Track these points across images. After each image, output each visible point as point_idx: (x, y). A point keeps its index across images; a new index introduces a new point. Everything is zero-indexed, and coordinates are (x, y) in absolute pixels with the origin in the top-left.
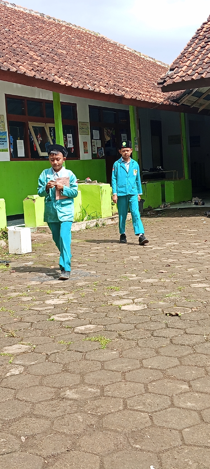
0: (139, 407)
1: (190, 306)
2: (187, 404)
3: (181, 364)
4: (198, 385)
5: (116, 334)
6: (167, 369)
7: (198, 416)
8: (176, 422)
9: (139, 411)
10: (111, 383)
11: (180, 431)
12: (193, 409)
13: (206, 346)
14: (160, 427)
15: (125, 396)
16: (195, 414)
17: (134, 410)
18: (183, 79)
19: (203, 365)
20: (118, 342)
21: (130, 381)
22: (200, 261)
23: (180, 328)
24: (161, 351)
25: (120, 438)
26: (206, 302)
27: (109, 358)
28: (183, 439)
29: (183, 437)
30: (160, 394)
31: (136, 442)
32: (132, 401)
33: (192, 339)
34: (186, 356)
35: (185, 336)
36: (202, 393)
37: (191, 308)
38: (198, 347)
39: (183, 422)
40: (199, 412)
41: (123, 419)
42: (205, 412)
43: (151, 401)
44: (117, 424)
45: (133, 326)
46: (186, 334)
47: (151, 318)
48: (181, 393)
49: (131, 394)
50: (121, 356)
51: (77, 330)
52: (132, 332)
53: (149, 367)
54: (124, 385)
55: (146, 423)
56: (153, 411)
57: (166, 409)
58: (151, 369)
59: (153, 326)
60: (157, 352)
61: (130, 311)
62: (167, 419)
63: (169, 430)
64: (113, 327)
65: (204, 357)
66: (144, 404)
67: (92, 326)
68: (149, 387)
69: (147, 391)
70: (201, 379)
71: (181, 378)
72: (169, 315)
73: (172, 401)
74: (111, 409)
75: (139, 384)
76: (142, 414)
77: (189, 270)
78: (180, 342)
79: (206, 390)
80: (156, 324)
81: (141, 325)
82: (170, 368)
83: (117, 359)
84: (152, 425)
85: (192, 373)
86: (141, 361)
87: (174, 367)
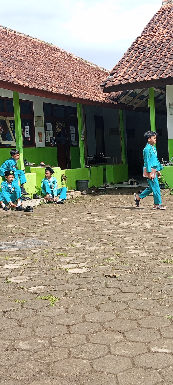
0: (81, 355)
1: (125, 269)
2: (122, 352)
3: (117, 318)
4: (131, 335)
5: (63, 293)
6: (105, 322)
7: (131, 362)
8: (112, 367)
9: (82, 358)
10: (58, 335)
12: (127, 355)
13: (138, 302)
14: (98, 372)
15: (70, 346)
16: (128, 360)
17: (77, 358)
18: (121, 83)
19: (135, 318)
20: (65, 300)
21: (74, 333)
22: (134, 231)
23: (117, 287)
24: (101, 307)
25: (64, 382)
26: (139, 265)
27: (57, 314)
29: (118, 380)
30: (99, 344)
32: (75, 350)
33: (127, 297)
34: (121, 311)
35: (121, 294)
36: (134, 342)
37: (126, 271)
38: (132, 303)
39: (118, 367)
40: (132, 359)
41: (67, 366)
42: (136, 358)
43: (91, 350)
44: (62, 370)
45: (78, 286)
46: (122, 292)
47: (93, 280)
48: (117, 342)
49: (75, 344)
50: (67, 312)
51: (30, 290)
52: (77, 291)
53: (91, 321)
54: (69, 337)
55: (87, 368)
56: (93, 358)
57: (104, 356)
58: (92, 322)
59: (94, 286)
60: (98, 309)
61: (75, 274)
62: (105, 365)
63: (106, 375)
64: (60, 288)
65: (136, 311)
66: (86, 352)
67: (42, 287)
68: (90, 338)
69: (88, 341)
70: (133, 330)
71: (117, 329)
72: (108, 277)
73: (109, 349)
74: (57, 357)
75: (81, 335)
76: (84, 361)
77: (126, 239)
78: (117, 300)
79: (137, 340)
80: (97, 284)
81: (84, 285)
82: (108, 321)
83: (64, 315)
84: (92, 370)
85: (127, 325)
86: (84, 316)
87: (112, 321)
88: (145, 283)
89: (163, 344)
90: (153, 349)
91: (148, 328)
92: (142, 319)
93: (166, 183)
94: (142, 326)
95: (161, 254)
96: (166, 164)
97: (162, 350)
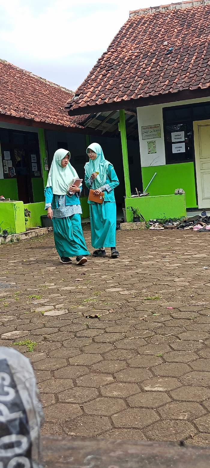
0: (70, 400)
1: (107, 308)
2: (114, 394)
3: (104, 360)
4: (121, 376)
5: (42, 338)
6: (92, 364)
7: (124, 403)
8: (105, 409)
9: (71, 403)
10: (42, 381)
11: (110, 417)
12: (119, 397)
13: (125, 342)
14: (91, 415)
15: (56, 392)
16: (121, 401)
17: (66, 403)
19: (124, 359)
20: (45, 345)
21: (59, 378)
22: (111, 269)
23: (100, 328)
24: (85, 349)
25: (55, 428)
26: (121, 304)
27: (37, 359)
28: (112, 424)
29: (113, 422)
30: (88, 387)
31: (70, 430)
32: (63, 395)
33: (112, 337)
34: (108, 352)
35: (106, 335)
36: (125, 382)
37: (109, 310)
38: (118, 343)
39: (111, 409)
40: (125, 400)
41: (56, 412)
42: (130, 399)
43: (80, 393)
44: (51, 417)
45: (57, 329)
46: (106, 333)
47: (73, 321)
48: (107, 384)
49: (61, 389)
50: (48, 356)
51: (4, 336)
52: (56, 334)
53: (76, 364)
54: (54, 382)
55: (78, 413)
56: (84, 401)
57: (94, 399)
58: (77, 365)
59: (75, 328)
60: (81, 351)
61: (52, 316)
62: (97, 408)
63: (99, 417)
64: (38, 332)
65: (124, 351)
66: (74, 396)
67: (17, 332)
68: (77, 382)
69: (76, 385)
70: (123, 371)
71: (106, 371)
72: (89, 318)
73: (100, 392)
74: (44, 404)
75: (68, 380)
76: (74, 405)
77: (103, 277)
78: (101, 341)
79: (129, 380)
80: (78, 326)
81: (64, 328)
82: (95, 363)
83: (45, 360)
84: (83, 414)
85: (115, 366)
86: (67, 360)
87: (98, 362)
88: (130, 322)
89: (157, 383)
90: (147, 389)
91: (139, 368)
92: (131, 358)
93: (142, 216)
94: (132, 366)
95: (144, 291)
96: (141, 195)
97: (156, 389)
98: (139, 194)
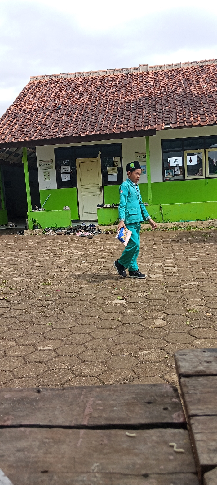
1: (12, 292)
2: (15, 354)
3: (9, 330)
4: (21, 341)
7: (23, 360)
8: (9, 365)
11: (12, 371)
12: (19, 356)
13: (25, 316)
16: (21, 359)
19: (24, 328)
22: (17, 263)
23: (7, 307)
26: (23, 289)
28: (14, 375)
33: (16, 313)
34: (12, 324)
35: (11, 311)
36: (24, 345)
37: (14, 294)
38: (20, 317)
39: (13, 365)
40: (24, 358)
42: (27, 357)
48: (11, 347)
63: (4, 372)
65: (24, 323)
70: (23, 337)
71: (10, 338)
73: (5, 353)
77: (10, 269)
78: (7, 316)
79: (27, 343)
85: (18, 334)
87: (5, 332)
88: (29, 301)
89: (47, 344)
90: (39, 349)
91: (35, 334)
92: (29, 327)
93: (40, 225)
94: (30, 333)
95: (40, 279)
96: (39, 210)
97: (46, 348)
98: (38, 209)
